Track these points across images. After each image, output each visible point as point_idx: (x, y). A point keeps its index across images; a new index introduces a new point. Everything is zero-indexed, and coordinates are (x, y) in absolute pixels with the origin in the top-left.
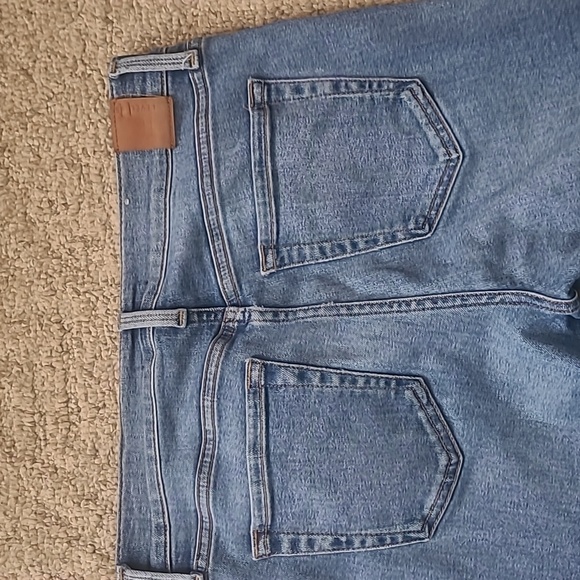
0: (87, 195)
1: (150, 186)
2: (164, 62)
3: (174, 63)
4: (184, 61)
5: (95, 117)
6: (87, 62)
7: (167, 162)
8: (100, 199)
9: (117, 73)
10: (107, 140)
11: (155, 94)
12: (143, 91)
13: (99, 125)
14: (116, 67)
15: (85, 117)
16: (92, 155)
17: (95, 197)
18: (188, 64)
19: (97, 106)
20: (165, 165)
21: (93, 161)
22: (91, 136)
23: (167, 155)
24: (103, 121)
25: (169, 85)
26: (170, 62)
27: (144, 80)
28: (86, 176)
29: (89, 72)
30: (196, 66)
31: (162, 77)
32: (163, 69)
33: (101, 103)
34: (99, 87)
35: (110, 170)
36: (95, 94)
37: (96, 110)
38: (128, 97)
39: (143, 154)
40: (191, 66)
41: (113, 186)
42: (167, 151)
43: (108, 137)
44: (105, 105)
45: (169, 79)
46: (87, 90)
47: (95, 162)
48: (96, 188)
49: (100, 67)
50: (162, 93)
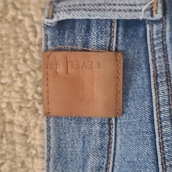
0: (8, 157)
1: (85, 161)
2: (117, 8)
3: (130, 11)
4: (144, 8)
5: (23, 68)
6: (18, 6)
7: (110, 134)
8: (23, 163)
9: (55, 20)
10: (36, 96)
11: (101, 49)
12: (86, 44)
13: (28, 78)
14: (54, 12)
15: (12, 68)
16: (17, 111)
17: (18, 160)
18: (148, 13)
19: (27, 56)
20: (107, 138)
21: (18, 118)
22: (17, 89)
23: (110, 124)
24: (32, 73)
25: (120, 38)
26: (126, 8)
27: (88, 30)
28: (9, 135)
29: (20, 17)
30: (158, 16)
31: (111, 27)
32: (115, 16)
33: (31, 53)
34: (31, 35)
35: (37, 131)
36: (25, 43)
37: (25, 61)
38: (66, 50)
39: (79, 120)
40: (152, 15)
41: (39, 149)
42: (110, 119)
43: (36, 92)
44: (36, 56)
45: (121, 30)
46: (16, 38)
47: (21, 119)
48: (19, 150)
49: (33, 12)
50: (110, 47)
